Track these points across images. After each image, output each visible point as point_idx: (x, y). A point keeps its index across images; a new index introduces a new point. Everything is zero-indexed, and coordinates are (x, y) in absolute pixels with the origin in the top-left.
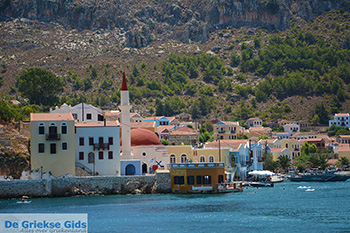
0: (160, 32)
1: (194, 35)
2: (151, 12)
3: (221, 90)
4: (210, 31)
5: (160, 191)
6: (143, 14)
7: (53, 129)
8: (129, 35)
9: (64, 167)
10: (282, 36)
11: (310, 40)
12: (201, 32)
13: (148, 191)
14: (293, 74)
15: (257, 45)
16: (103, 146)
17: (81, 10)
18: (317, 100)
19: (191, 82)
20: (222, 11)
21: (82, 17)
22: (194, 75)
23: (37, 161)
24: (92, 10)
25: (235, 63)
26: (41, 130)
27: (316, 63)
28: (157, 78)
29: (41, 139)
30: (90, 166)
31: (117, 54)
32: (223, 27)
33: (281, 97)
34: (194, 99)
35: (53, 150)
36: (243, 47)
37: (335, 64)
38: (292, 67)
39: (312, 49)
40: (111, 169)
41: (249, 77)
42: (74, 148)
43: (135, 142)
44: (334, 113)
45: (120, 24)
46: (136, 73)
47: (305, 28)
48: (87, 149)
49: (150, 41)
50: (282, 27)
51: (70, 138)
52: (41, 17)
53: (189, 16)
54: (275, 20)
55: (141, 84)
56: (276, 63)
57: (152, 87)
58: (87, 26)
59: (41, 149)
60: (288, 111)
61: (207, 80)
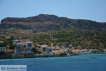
0: (38, 30)
1: (45, 31)
2: (37, 27)
3: (50, 40)
4: (47, 30)
5: (58, 56)
6: (35, 27)
7: (45, 48)
8: (33, 31)
9: (46, 53)
10: (60, 31)
11: (64, 32)
12: (46, 30)
13: (57, 56)
14: (62, 38)
15: (56, 33)
16: (50, 50)
17: (24, 26)
18: (66, 42)
19: (45, 39)
20: (49, 27)
21: (24, 27)
22: (45, 38)
23: (43, 52)
24: (26, 26)
25: (52, 36)
26: (43, 48)
27: (66, 36)
28: (39, 38)
29: (43, 49)
30: (49, 53)
31: (31, 34)
32: (49, 29)
33: (60, 42)
34: (46, 42)
35: (45, 51)
36: (53, 33)
37: (69, 36)
38: (62, 37)
39: (65, 34)
40: (51, 53)
41: (55, 38)
42: (47, 51)
43: (53, 50)
44: (69, 45)
45: (31, 29)
46: (35, 37)
47: (63, 30)
48: (49, 51)
49: (37, 32)
50: (60, 30)
51: (46, 49)
52: (17, 27)
53: (44, 27)
54: (58, 28)
55: (36, 39)
56: (59, 36)
57: (38, 40)
58: (25, 29)
59: (43, 51)
60: (62, 44)
61: (48, 39)
